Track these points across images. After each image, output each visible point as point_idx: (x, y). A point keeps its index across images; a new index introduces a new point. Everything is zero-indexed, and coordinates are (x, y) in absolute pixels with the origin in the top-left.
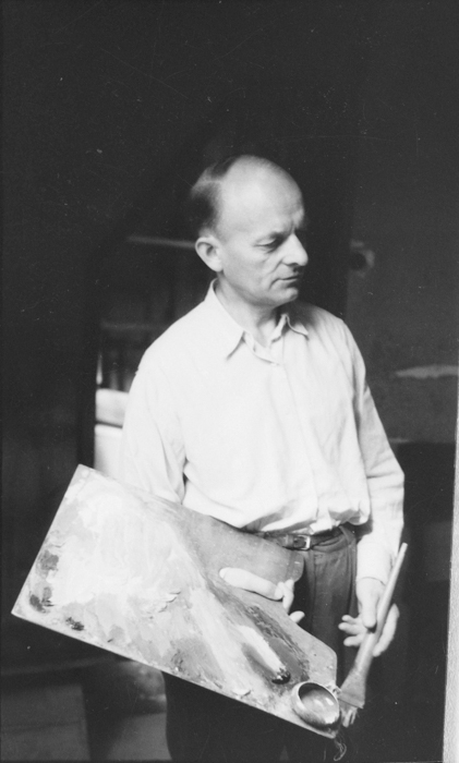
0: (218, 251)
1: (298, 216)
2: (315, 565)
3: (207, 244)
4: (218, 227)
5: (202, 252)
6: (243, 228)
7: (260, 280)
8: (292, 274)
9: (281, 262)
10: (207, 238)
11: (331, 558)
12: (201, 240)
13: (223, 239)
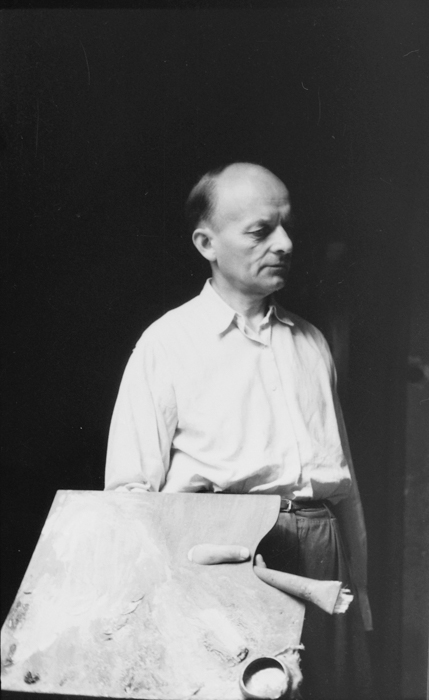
0: (213, 242)
1: (285, 209)
2: (298, 529)
3: (204, 235)
4: (213, 218)
5: (198, 243)
6: (234, 217)
7: (249, 266)
8: (278, 262)
9: (268, 251)
10: (203, 229)
11: (313, 523)
12: (197, 231)
13: (217, 230)
